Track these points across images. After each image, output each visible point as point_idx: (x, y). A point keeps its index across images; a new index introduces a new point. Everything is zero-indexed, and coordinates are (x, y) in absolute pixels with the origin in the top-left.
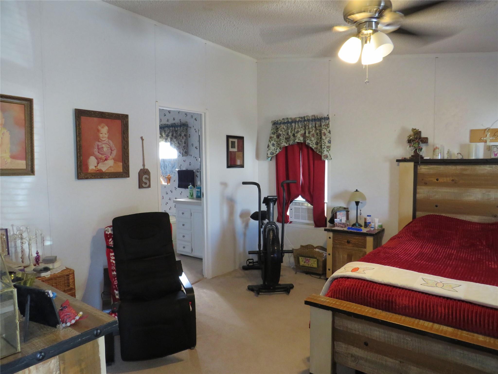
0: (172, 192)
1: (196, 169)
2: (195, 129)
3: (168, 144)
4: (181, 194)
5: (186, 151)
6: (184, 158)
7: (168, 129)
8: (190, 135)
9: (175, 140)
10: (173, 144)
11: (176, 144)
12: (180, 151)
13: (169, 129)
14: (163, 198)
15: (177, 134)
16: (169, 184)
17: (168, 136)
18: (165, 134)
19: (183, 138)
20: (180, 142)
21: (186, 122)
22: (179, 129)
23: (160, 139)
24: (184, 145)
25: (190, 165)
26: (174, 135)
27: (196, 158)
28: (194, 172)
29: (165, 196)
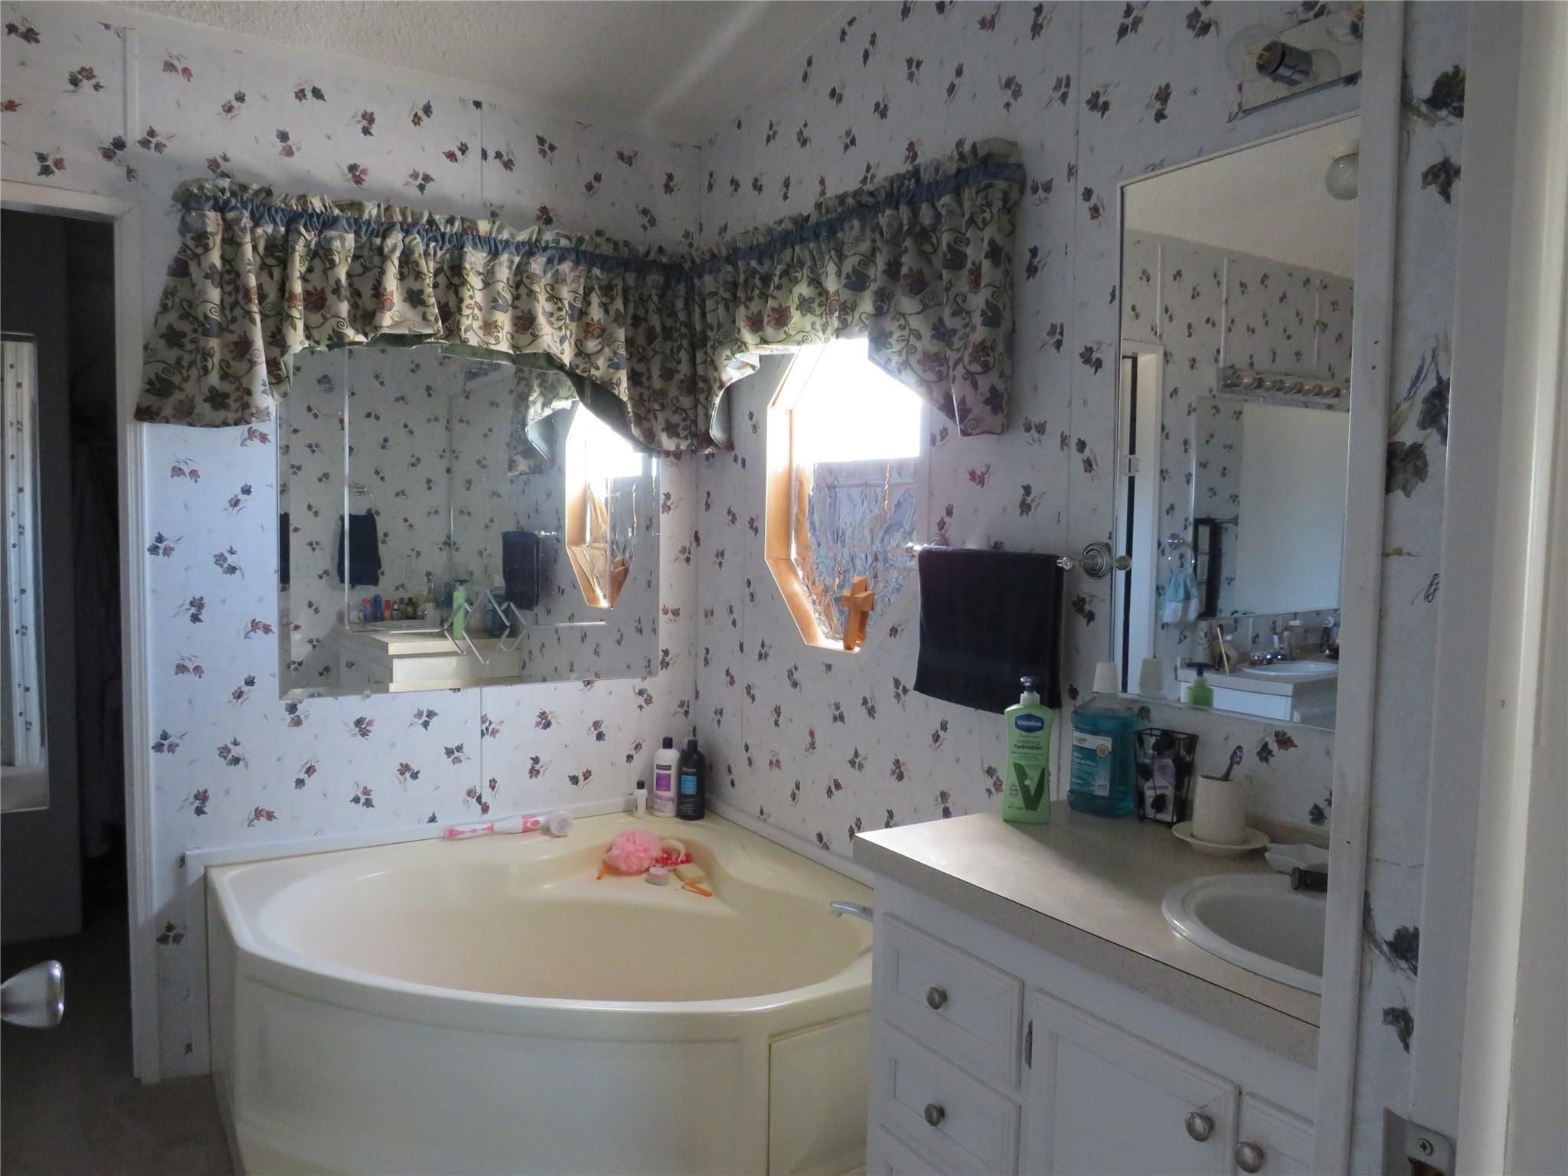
0: (871, 712)
1: (1080, 545)
2: (1088, 194)
3: (859, 344)
4: (936, 738)
5: (993, 389)
6: (980, 449)
7: (863, 230)
8: (1034, 252)
9: (908, 304)
10: (897, 334)
11: (919, 337)
12: (948, 398)
13: (868, 233)
14: (813, 746)
15: (930, 262)
16: (857, 649)
17: (857, 282)
18: (839, 275)
19: (976, 282)
20: (950, 322)
21: (1013, 145)
22: (944, 212)
23: (809, 318)
24: (980, 334)
25: (1025, 508)
26: (908, 262)
27: (1087, 450)
28: (1061, 569)
29: (825, 730)
